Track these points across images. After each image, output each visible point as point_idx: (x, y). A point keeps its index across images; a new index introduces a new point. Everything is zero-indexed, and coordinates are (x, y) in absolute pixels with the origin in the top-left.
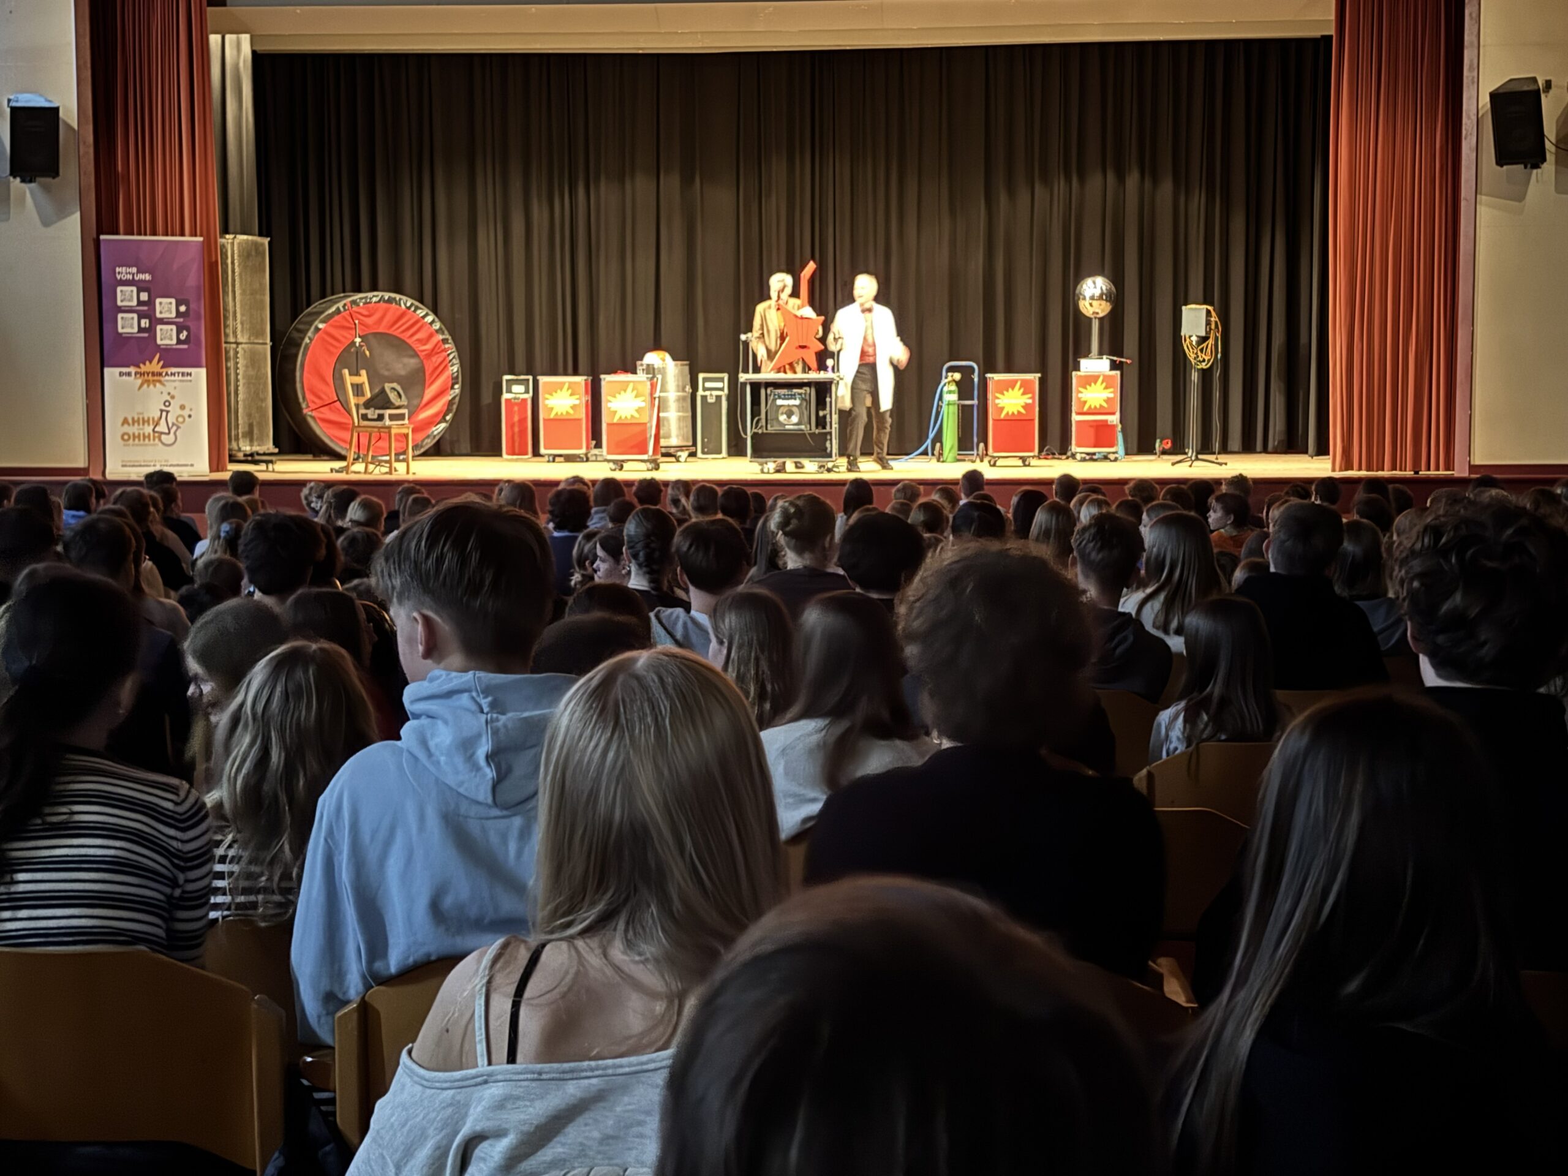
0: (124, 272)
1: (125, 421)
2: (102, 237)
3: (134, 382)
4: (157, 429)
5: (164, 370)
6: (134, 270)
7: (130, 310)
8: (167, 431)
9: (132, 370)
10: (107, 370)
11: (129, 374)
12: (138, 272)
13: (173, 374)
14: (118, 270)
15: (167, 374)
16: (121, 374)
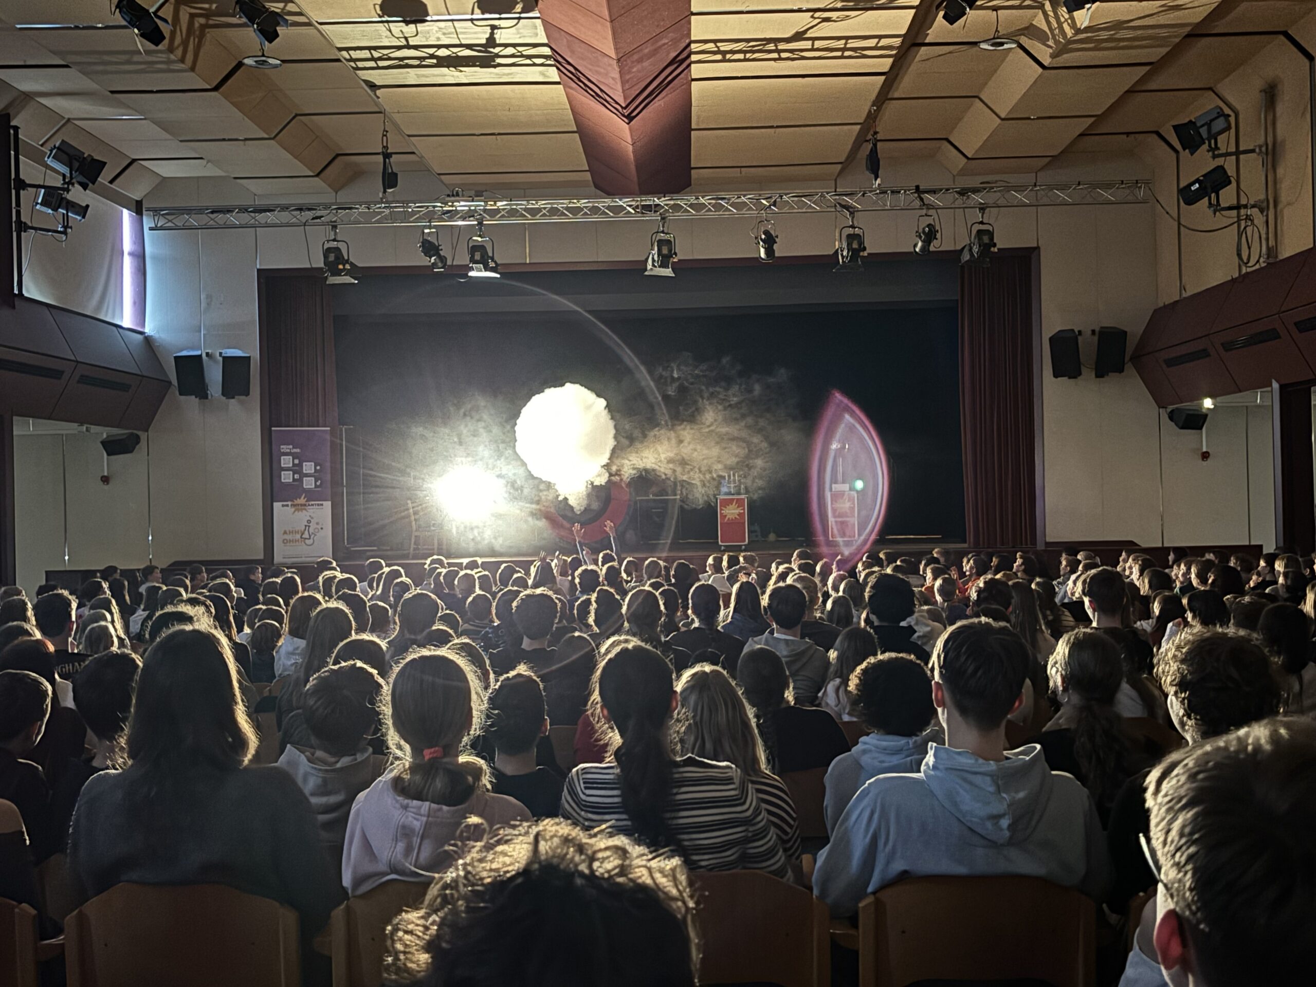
0: (285, 448)
1: (285, 533)
2: (273, 429)
3: (290, 510)
4: (304, 536)
5: (307, 503)
6: (291, 447)
7: (288, 469)
8: (308, 537)
9: (289, 503)
10: (275, 504)
11: (287, 506)
12: (293, 448)
13: (312, 505)
14: (282, 447)
15: (309, 505)
16: (283, 506)
